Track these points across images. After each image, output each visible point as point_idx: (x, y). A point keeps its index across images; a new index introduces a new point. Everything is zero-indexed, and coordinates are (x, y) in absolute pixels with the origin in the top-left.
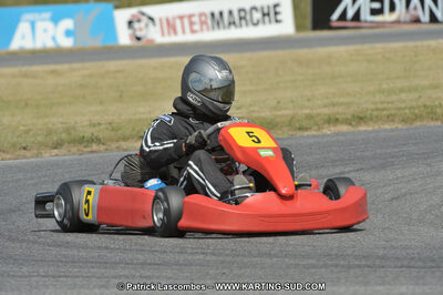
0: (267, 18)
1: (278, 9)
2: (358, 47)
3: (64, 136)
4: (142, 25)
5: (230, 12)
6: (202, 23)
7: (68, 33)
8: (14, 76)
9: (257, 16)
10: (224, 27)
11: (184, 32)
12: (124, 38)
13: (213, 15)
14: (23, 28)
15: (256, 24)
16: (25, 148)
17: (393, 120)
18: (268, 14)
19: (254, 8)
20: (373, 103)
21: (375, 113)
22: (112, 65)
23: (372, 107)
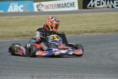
0: (71, 6)
1: (74, 4)
2: (94, 14)
3: (19, 34)
4: (40, 7)
5: (62, 4)
6: (55, 7)
7: (22, 8)
8: (8, 19)
9: (69, 5)
10: (61, 8)
11: (51, 8)
12: (36, 10)
13: (58, 4)
14: (11, 7)
15: (68, 7)
16: (9, 37)
17: (101, 32)
18: (72, 5)
19: (68, 3)
20: (96, 28)
21: (97, 30)
22: (32, 17)
23: (96, 29)
